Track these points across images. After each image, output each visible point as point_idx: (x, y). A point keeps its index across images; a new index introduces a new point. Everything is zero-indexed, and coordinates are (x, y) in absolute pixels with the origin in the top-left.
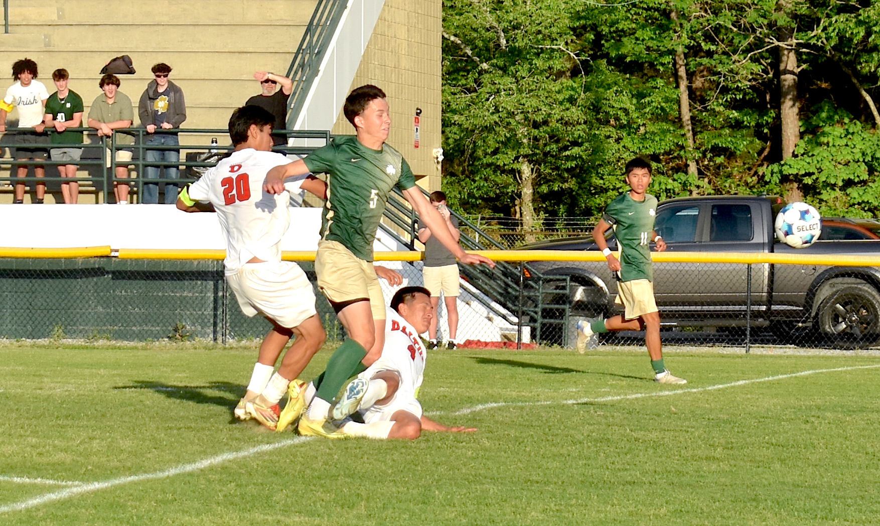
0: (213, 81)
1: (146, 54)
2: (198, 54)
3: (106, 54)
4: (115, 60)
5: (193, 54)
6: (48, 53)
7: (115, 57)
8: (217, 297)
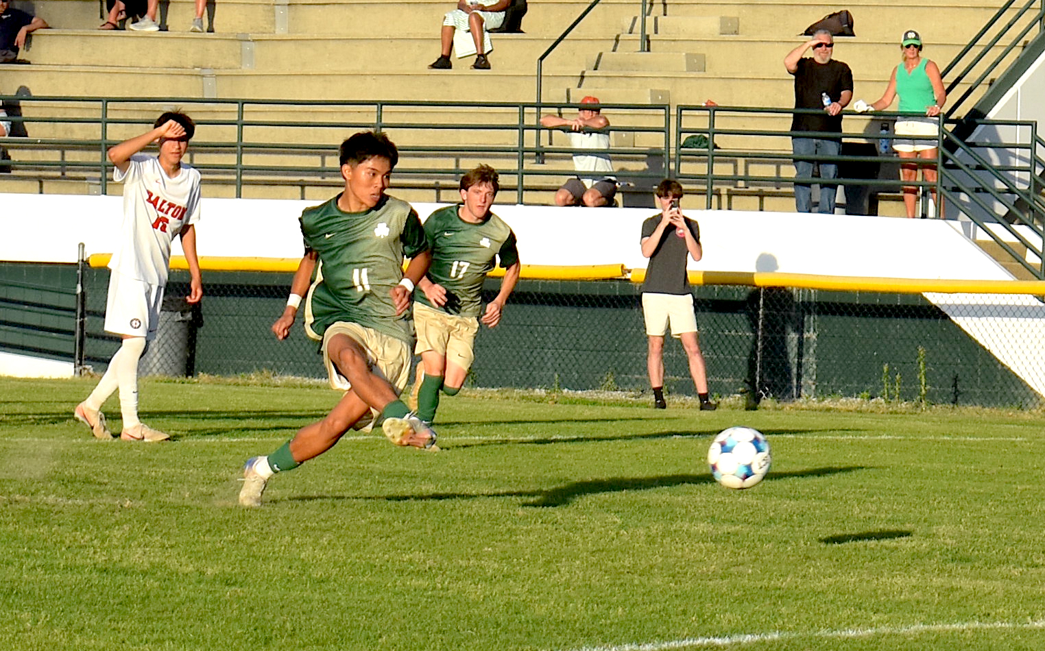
0: (936, 47)
1: (871, 9)
2: (934, 10)
3: (821, 8)
4: (830, 16)
5: (927, 10)
6: (751, 7)
7: (832, 13)
8: (803, 338)
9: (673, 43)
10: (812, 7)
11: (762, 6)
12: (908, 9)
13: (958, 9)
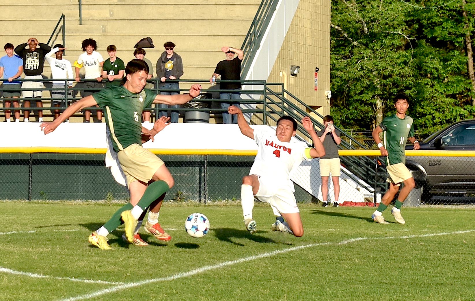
0: (199, 52)
1: (160, 36)
2: (190, 36)
3: (137, 36)
4: (143, 40)
6: (104, 36)
7: (143, 38)
8: (201, 176)
9: (75, 52)
10: (133, 36)
11: (109, 36)
12: (178, 36)
13: (201, 36)
